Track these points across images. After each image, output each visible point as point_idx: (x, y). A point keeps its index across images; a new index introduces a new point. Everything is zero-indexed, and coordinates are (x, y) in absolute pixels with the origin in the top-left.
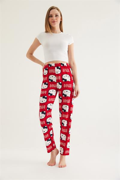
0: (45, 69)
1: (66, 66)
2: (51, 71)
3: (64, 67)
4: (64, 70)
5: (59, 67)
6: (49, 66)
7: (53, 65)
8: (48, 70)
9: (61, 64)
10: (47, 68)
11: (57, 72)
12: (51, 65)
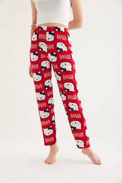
0: (34, 33)
1: (64, 31)
2: (41, 36)
3: (60, 32)
4: (58, 37)
5: (53, 32)
6: (40, 29)
7: (45, 28)
8: (38, 34)
9: (57, 28)
10: (37, 32)
11: (49, 39)
12: (42, 28)
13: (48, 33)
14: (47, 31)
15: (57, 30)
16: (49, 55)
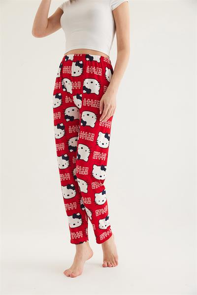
1: (99, 61)
2: (65, 69)
4: (89, 70)
5: (81, 62)
6: (66, 60)
7: (71, 57)
8: (62, 67)
11: (74, 73)
12: (68, 57)
13: (74, 64)
14: (74, 61)
15: (88, 59)
16: (75, 97)
